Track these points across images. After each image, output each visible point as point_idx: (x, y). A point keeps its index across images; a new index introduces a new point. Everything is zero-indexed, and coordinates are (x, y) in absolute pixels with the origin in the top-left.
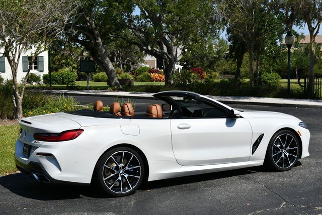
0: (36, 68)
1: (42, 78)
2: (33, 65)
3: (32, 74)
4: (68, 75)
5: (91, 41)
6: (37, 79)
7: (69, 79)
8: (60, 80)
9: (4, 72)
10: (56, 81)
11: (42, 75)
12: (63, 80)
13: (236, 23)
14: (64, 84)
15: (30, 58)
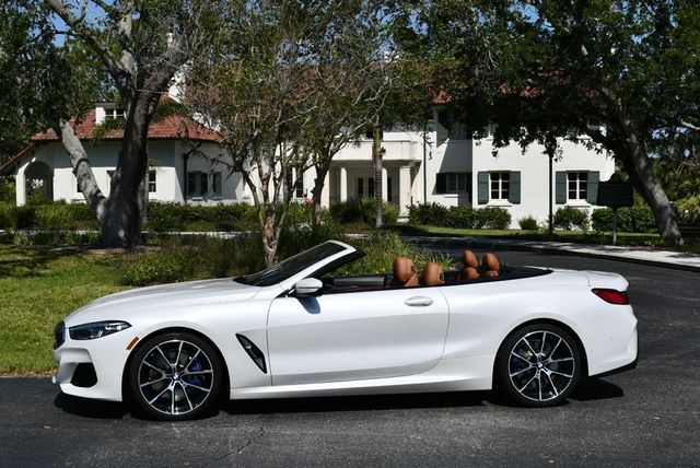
0: (583, 196)
1: (589, 217)
2: (578, 191)
3: (569, 208)
4: (647, 212)
6: (579, 219)
7: (647, 221)
8: (627, 223)
9: (519, 203)
10: (619, 225)
11: (592, 209)
12: (634, 222)
14: (636, 230)
15: (572, 175)
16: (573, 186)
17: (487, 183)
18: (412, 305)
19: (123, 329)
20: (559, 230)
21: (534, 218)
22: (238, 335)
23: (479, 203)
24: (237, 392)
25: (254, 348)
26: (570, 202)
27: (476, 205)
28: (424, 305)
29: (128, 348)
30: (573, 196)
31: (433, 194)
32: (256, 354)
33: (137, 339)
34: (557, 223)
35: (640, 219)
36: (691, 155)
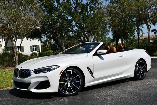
0: (36, 50)
1: (38, 54)
2: (35, 49)
3: (34, 53)
5: (55, 37)
6: (36, 55)
9: (23, 52)
11: (38, 53)
13: (115, 25)
15: (33, 46)
16: (34, 48)
17: (17, 48)
18: (120, 56)
19: (57, 68)
22: (87, 67)
24: (87, 85)
25: (91, 71)
26: (33, 52)
28: (122, 56)
29: (60, 74)
30: (34, 50)
32: (91, 72)
33: (62, 71)
36: (48, 43)
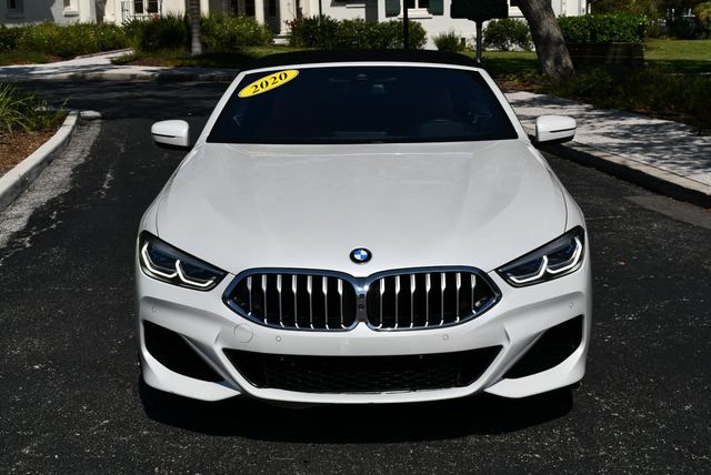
20: (491, 51)
21: (457, 34)
23: (387, 16)
27: (382, 18)
31: (332, 5)
34: (488, 41)
35: (603, 34)
